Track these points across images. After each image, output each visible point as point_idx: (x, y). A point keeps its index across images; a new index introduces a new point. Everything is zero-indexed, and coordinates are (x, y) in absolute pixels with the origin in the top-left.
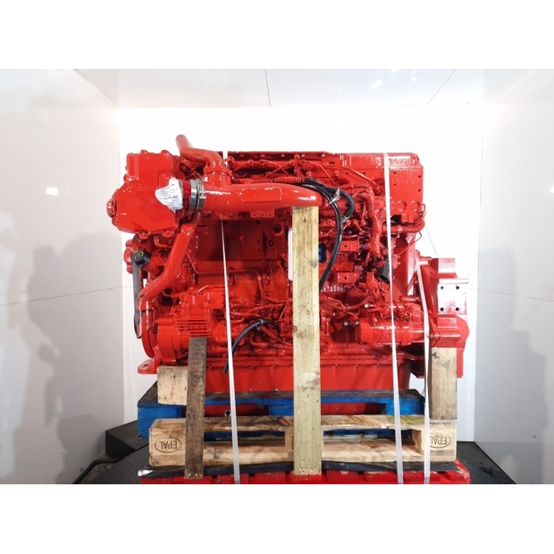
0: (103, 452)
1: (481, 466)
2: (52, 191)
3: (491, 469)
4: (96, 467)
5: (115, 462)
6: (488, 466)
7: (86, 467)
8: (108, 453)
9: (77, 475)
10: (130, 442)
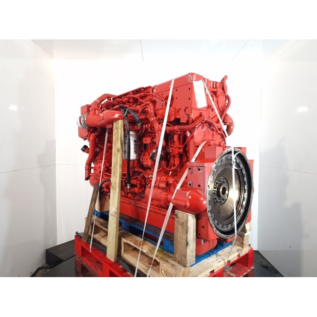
0: (44, 262)
1: (261, 264)
4: (40, 271)
5: (52, 268)
6: (265, 264)
10: (61, 256)
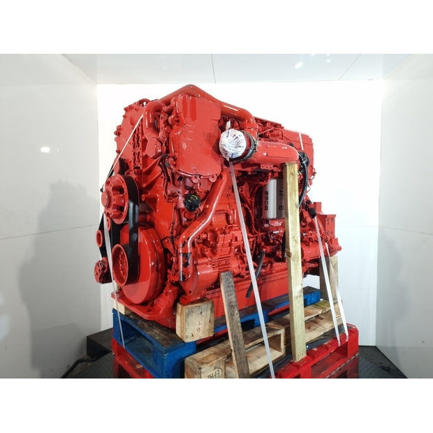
0: (85, 353)
1: (380, 365)
2: (45, 150)
3: (389, 367)
4: (79, 365)
5: (94, 361)
6: (386, 365)
7: (71, 364)
8: (88, 354)
9: (65, 370)
10: (106, 345)
